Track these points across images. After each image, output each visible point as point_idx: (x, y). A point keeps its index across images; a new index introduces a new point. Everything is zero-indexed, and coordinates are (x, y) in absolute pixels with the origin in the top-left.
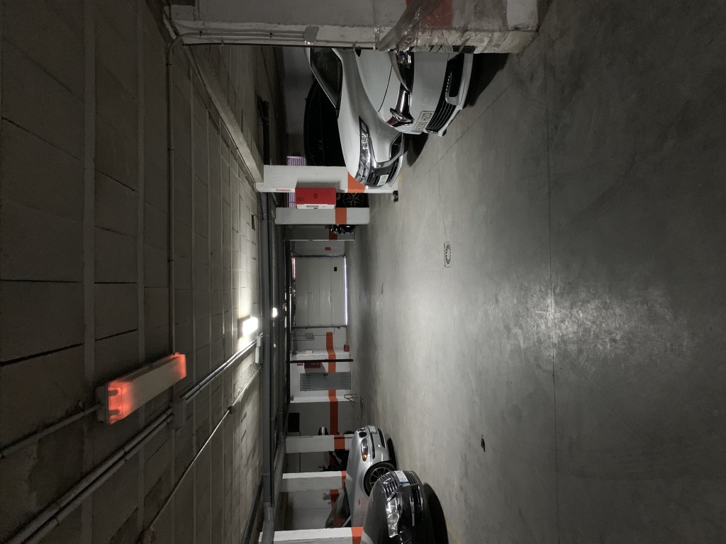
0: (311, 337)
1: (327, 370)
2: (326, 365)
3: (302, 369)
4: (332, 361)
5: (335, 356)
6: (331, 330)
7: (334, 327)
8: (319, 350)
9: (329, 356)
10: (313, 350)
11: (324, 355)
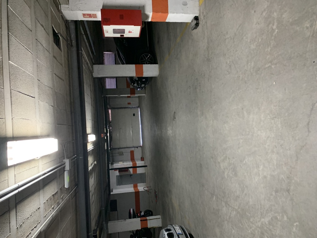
0: (121, 154)
1: (132, 172)
2: (131, 170)
3: (117, 173)
4: (135, 167)
5: (136, 164)
6: (133, 149)
7: (135, 147)
8: (126, 161)
9: (133, 164)
10: (123, 161)
11: (129, 164)
